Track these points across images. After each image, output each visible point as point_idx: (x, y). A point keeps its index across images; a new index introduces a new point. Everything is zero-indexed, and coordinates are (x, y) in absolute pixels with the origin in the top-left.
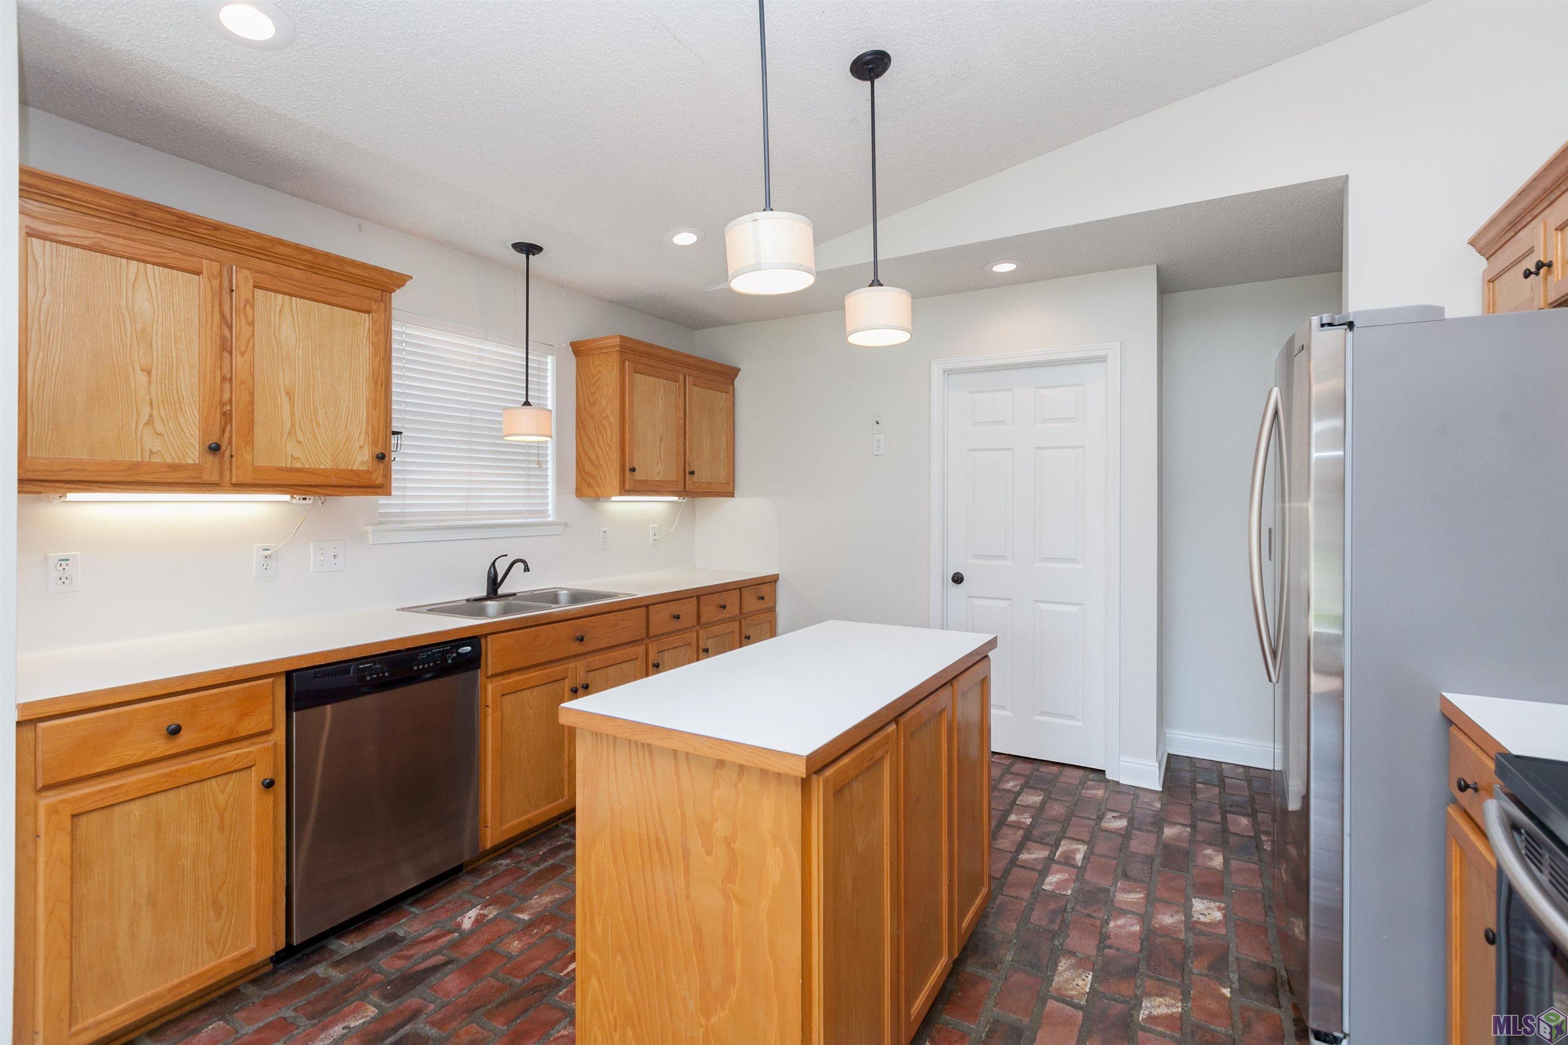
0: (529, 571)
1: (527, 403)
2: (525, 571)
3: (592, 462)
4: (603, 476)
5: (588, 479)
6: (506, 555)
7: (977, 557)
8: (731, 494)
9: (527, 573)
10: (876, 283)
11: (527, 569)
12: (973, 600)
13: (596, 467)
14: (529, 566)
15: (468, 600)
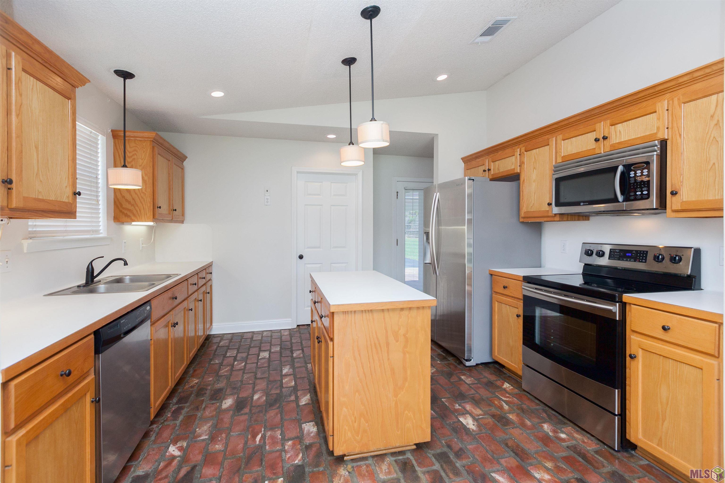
0: (127, 265)
3: (129, 202)
4: (138, 211)
5: (126, 212)
6: (103, 257)
7: (308, 248)
8: (182, 222)
9: (126, 266)
11: (126, 264)
12: (306, 265)
13: (132, 205)
14: (127, 262)
15: (79, 286)
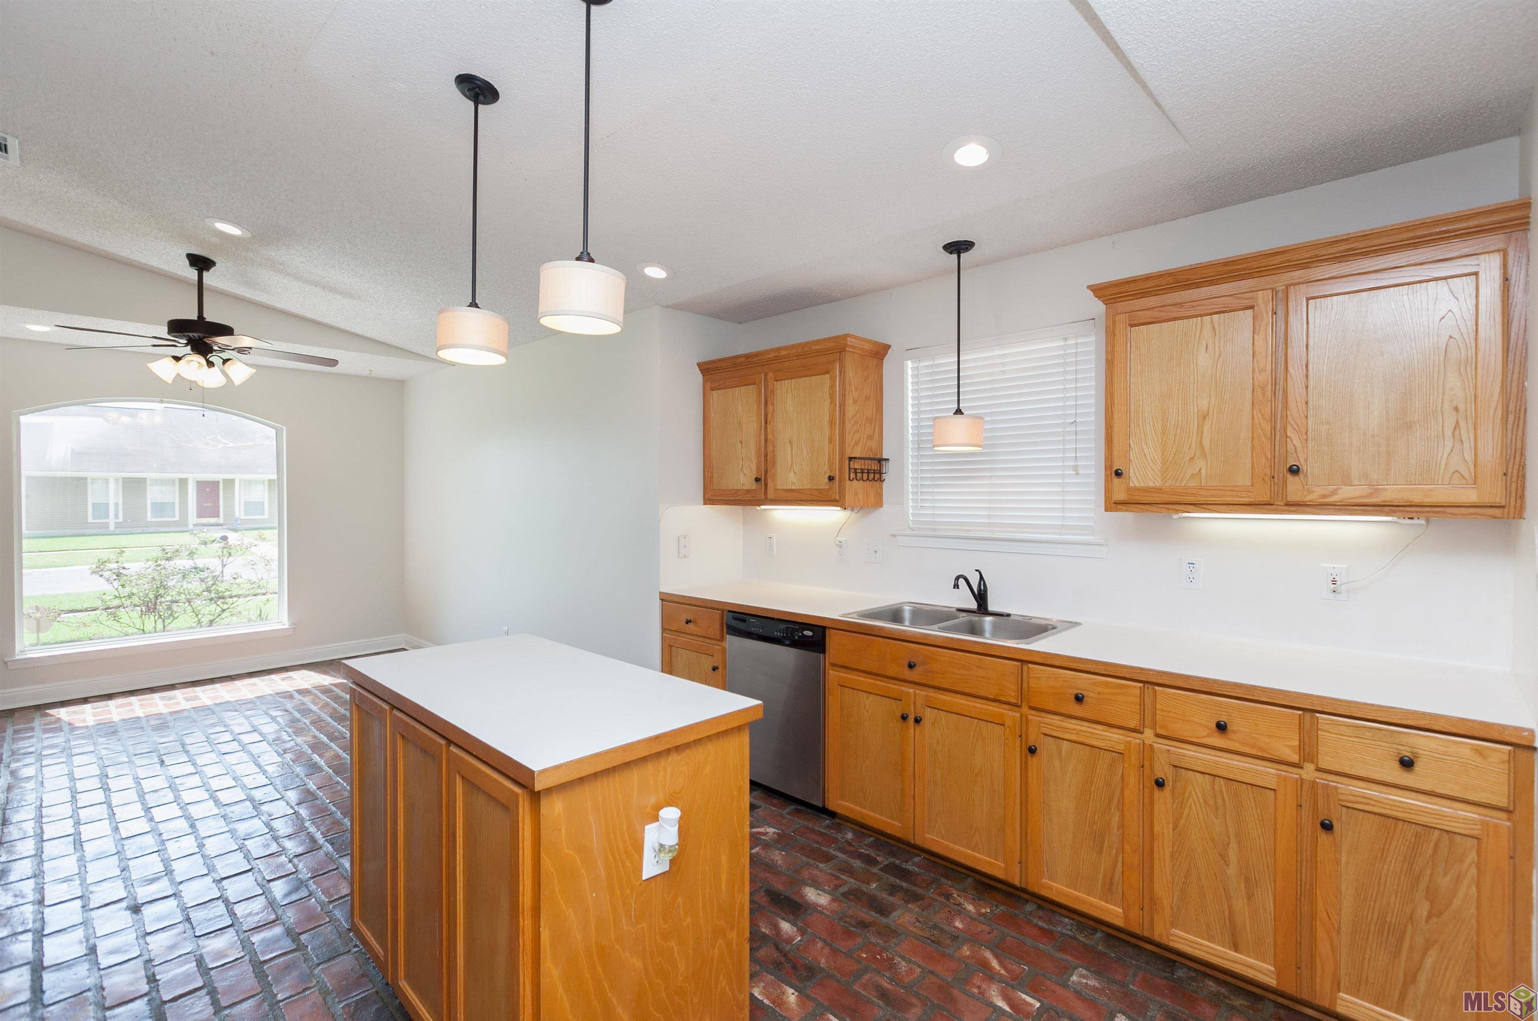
0: (958, 588)
1: (959, 412)
2: (954, 588)
10: (586, 258)
